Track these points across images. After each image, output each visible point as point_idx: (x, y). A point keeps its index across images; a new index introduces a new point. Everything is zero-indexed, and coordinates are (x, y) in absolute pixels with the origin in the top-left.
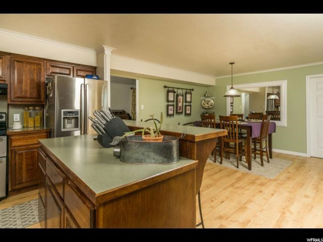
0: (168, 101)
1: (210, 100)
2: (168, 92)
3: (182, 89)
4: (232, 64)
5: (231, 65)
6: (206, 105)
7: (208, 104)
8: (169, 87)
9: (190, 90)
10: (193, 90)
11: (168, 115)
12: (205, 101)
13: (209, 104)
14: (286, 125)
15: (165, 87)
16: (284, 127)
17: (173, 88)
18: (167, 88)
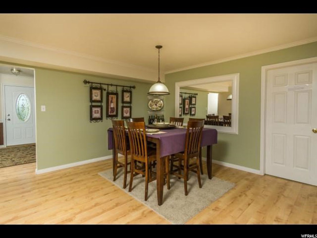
0: (92, 101)
1: (159, 100)
2: (92, 88)
3: (117, 86)
4: (159, 47)
5: (158, 49)
6: (154, 106)
7: (156, 105)
8: (92, 83)
9: (130, 87)
10: (134, 87)
11: (92, 119)
12: (152, 102)
13: (158, 105)
14: (237, 133)
15: (86, 82)
16: (235, 135)
17: (100, 84)
18: (90, 84)
